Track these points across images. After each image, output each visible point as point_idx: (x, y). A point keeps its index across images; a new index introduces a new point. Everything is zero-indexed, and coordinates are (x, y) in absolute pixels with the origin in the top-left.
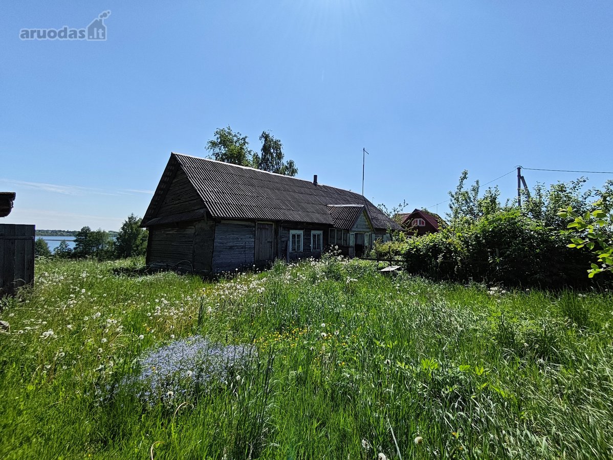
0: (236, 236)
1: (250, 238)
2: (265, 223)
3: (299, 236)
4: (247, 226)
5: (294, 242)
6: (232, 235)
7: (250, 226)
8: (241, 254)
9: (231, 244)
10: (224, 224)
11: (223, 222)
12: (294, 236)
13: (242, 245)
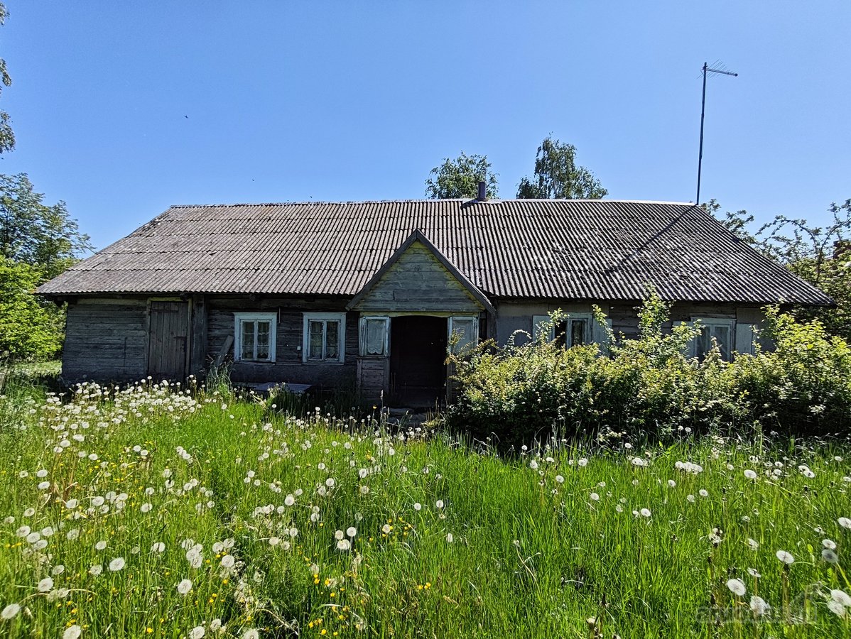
0: (108, 326)
1: (136, 329)
2: (168, 299)
3: (264, 327)
4: (129, 308)
5: (248, 339)
6: (101, 325)
7: (138, 308)
8: (116, 358)
9: (97, 340)
10: (84, 305)
11: (82, 302)
12: (248, 326)
13: (120, 342)
